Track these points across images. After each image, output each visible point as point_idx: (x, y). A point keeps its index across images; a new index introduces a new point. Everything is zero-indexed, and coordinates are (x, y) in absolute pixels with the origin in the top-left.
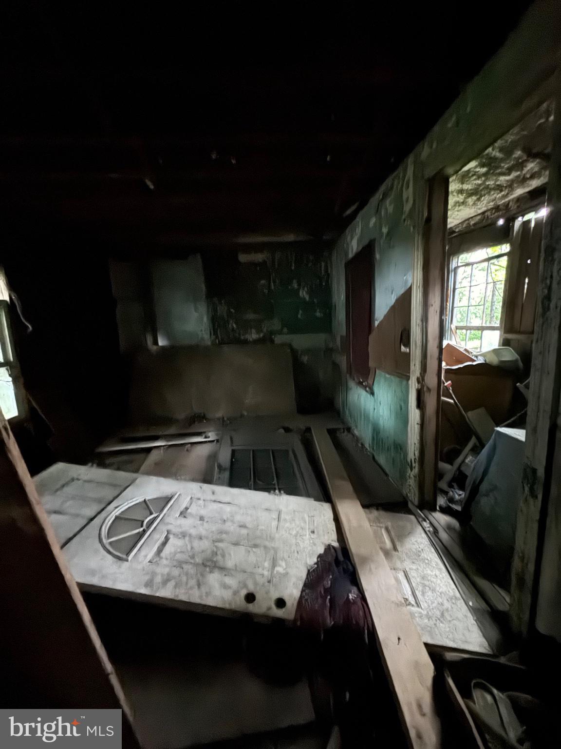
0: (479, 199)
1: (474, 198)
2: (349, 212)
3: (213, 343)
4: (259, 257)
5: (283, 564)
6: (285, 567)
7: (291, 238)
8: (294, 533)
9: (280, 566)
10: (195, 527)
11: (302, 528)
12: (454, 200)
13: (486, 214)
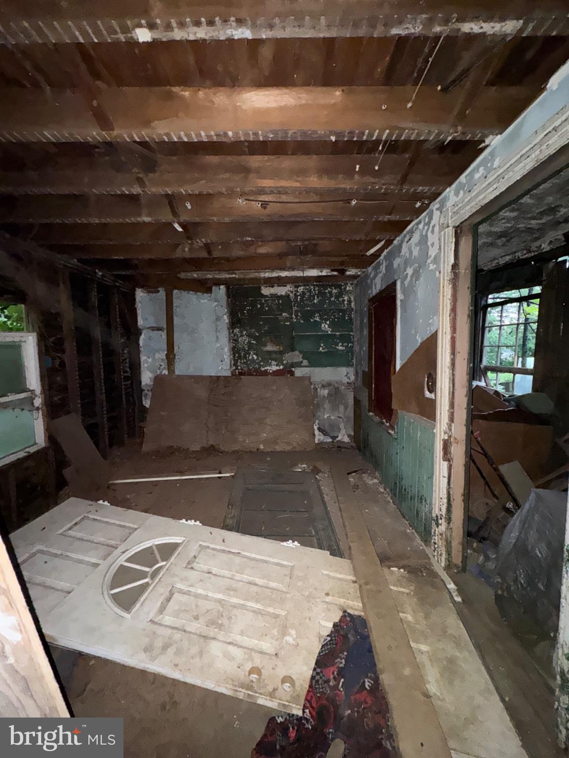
0: (508, 241)
1: (504, 239)
2: (372, 251)
3: (233, 374)
4: (281, 291)
5: (293, 632)
6: (295, 636)
7: (314, 273)
8: (307, 593)
9: (289, 635)
10: (201, 580)
11: (316, 589)
12: (482, 241)
13: (517, 254)
